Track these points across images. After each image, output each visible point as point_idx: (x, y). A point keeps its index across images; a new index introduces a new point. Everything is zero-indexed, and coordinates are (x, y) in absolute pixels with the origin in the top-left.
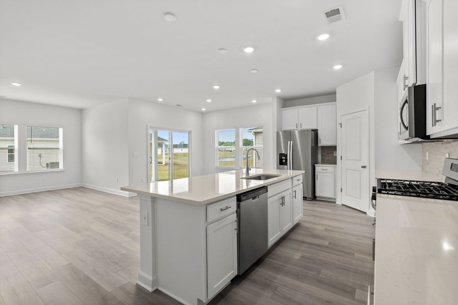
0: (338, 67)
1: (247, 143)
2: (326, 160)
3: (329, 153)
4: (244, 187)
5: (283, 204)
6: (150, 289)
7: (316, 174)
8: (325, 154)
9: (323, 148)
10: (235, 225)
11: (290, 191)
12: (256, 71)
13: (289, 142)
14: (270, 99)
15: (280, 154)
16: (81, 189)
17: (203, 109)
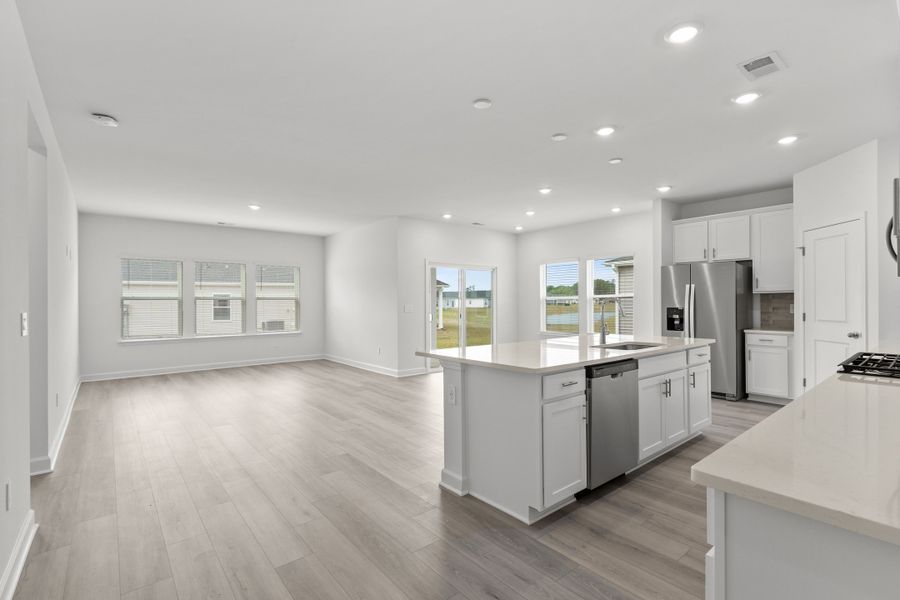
0: (787, 141)
1: (602, 287)
2: (771, 322)
3: (777, 308)
4: (595, 356)
5: (667, 393)
6: (460, 493)
7: (747, 348)
8: (771, 310)
9: (765, 297)
10: (583, 412)
11: (683, 373)
12: (619, 161)
13: (688, 286)
14: (649, 204)
15: (668, 309)
16: (324, 363)
17: (519, 228)
